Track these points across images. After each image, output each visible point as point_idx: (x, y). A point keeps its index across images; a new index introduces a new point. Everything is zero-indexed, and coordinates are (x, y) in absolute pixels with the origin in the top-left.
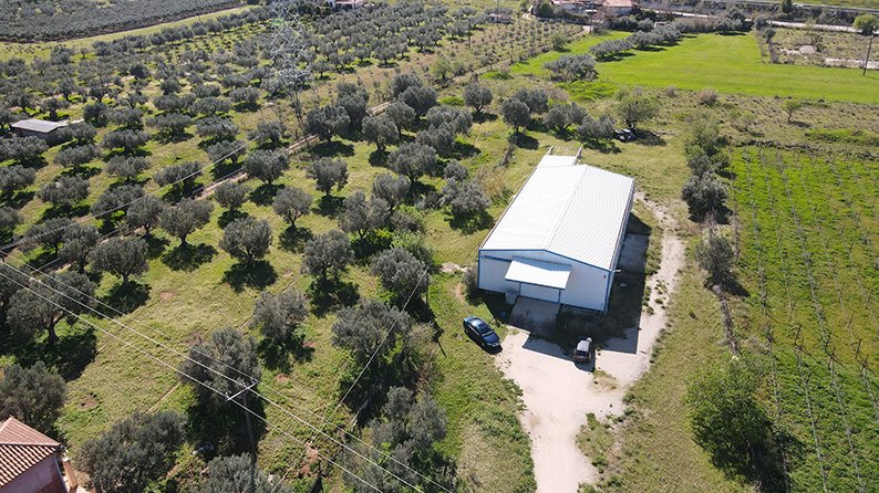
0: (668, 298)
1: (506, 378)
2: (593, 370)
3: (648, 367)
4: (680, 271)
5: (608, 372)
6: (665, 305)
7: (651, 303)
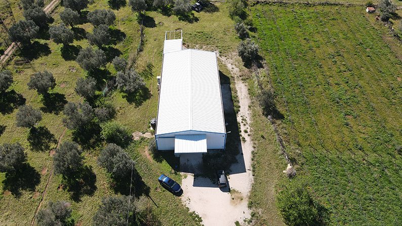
0: (249, 128)
1: (191, 211)
2: (229, 191)
3: (253, 179)
4: (249, 107)
5: (237, 189)
6: (249, 133)
7: (243, 133)
